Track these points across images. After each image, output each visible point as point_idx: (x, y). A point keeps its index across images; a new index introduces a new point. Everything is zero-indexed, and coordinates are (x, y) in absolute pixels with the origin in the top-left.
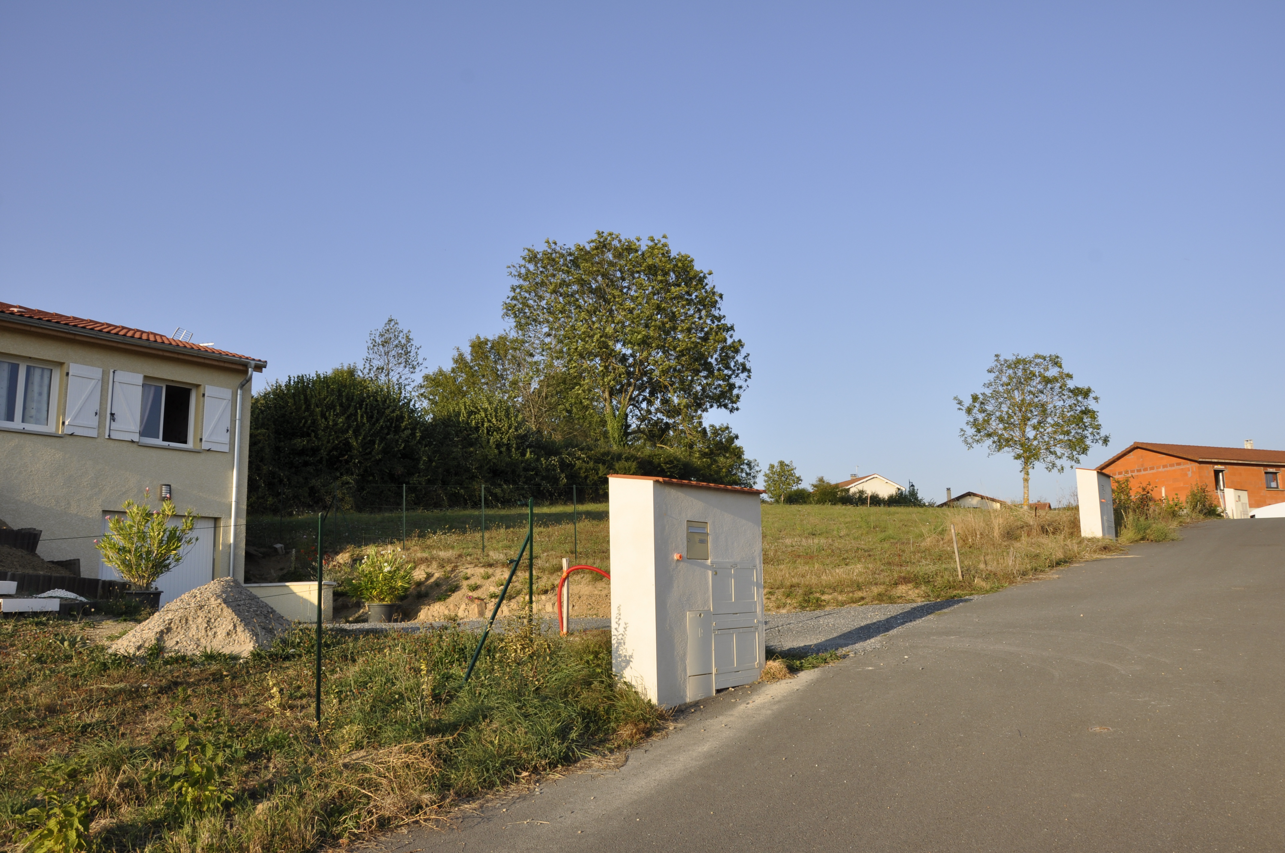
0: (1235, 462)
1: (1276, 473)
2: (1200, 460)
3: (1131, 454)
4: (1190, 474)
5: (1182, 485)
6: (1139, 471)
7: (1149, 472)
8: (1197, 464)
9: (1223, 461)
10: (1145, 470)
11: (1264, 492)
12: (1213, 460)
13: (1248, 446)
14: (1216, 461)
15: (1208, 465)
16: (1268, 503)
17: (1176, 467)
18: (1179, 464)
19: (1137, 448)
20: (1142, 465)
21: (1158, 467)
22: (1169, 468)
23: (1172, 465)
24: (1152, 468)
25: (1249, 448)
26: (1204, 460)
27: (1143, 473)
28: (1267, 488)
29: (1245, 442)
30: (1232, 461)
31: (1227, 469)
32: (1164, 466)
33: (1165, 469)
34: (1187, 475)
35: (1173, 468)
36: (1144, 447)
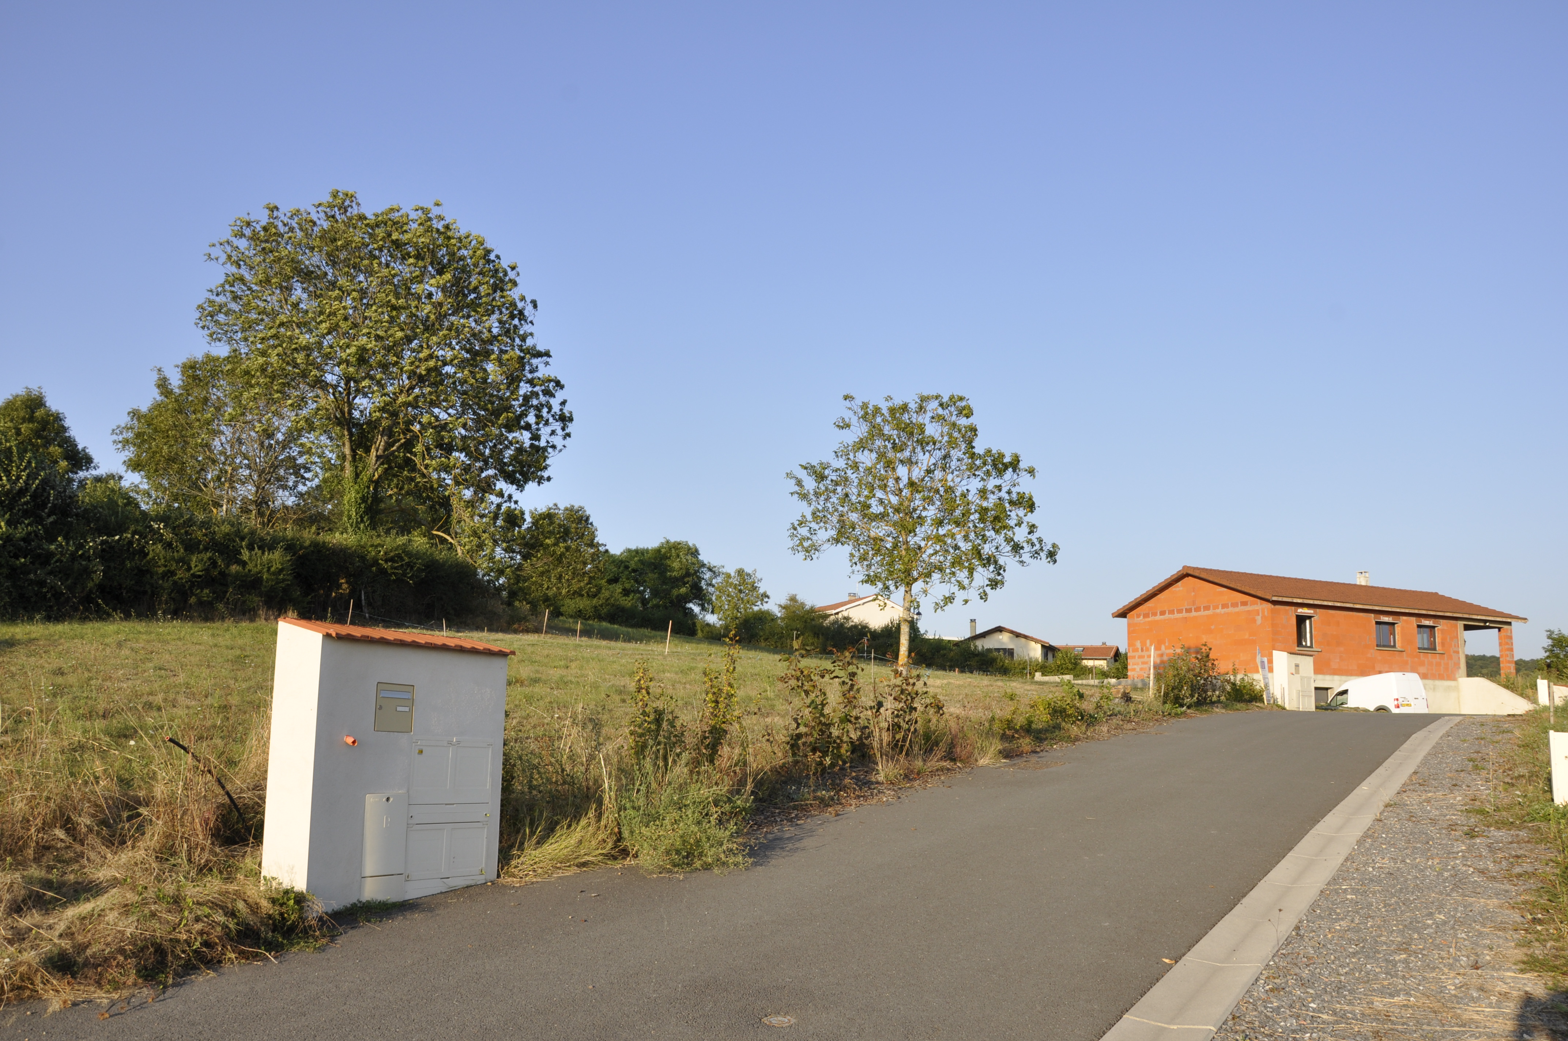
0: (1330, 604)
1: (1393, 624)
2: (1275, 599)
3: (1179, 584)
4: (1259, 619)
5: (1247, 637)
6: (1189, 611)
7: (1202, 613)
8: (1270, 605)
9: (1311, 602)
10: (1198, 609)
11: (1373, 653)
12: (1295, 600)
13: (1361, 581)
14: (1299, 601)
15: (1287, 608)
16: (1377, 669)
17: (1241, 608)
18: (1244, 604)
19: (1188, 575)
20: (1194, 603)
21: (1216, 607)
22: (1231, 609)
23: (1234, 605)
24: (1207, 608)
25: (1363, 583)
26: (1280, 599)
27: (1194, 614)
28: (1377, 646)
29: (1358, 575)
30: (1325, 603)
31: (1318, 616)
32: (1225, 606)
33: (1225, 610)
34: (1254, 621)
35: (1237, 610)
36: (1197, 574)
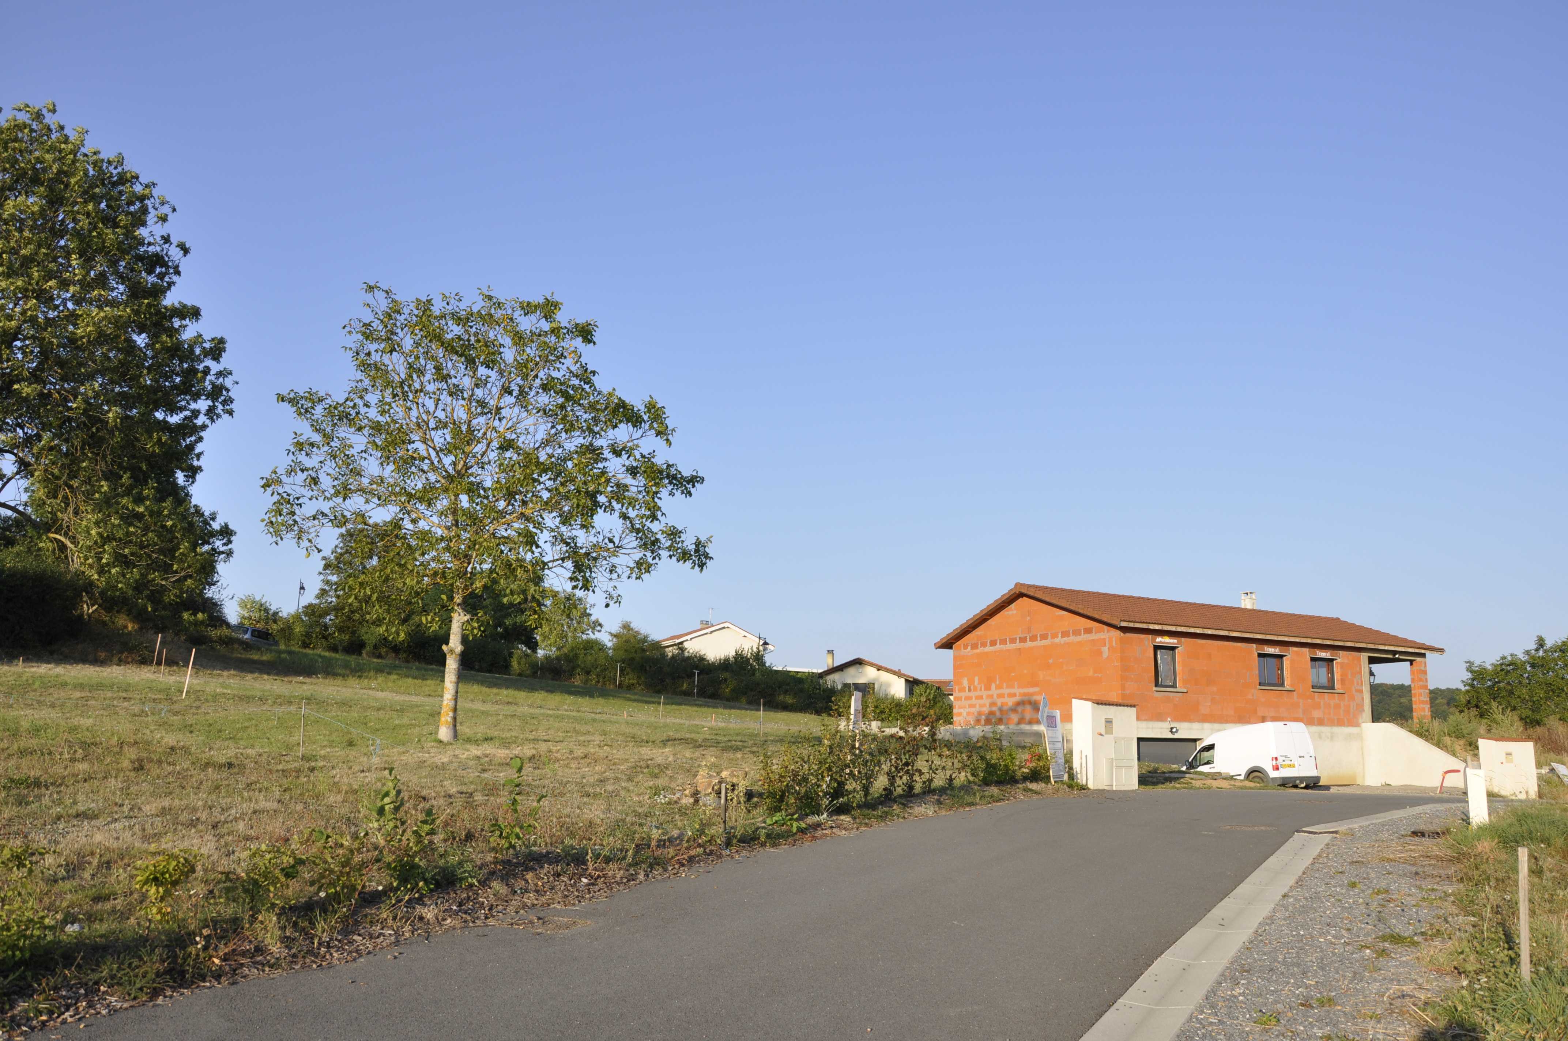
0: (1198, 631)
1: (1281, 657)
2: (1124, 624)
3: (1013, 606)
4: (1105, 650)
5: (1091, 674)
6: (1023, 640)
7: (1039, 643)
8: (1118, 633)
9: (1173, 629)
10: (1033, 639)
11: (1255, 693)
12: (1151, 627)
13: (1247, 603)
14: (1157, 627)
15: (1142, 636)
16: (1260, 713)
17: (1084, 637)
18: (1088, 631)
19: (1021, 595)
20: (1029, 632)
21: (1055, 636)
22: (1072, 639)
23: (1077, 633)
24: (1044, 637)
25: (1249, 607)
26: (1131, 625)
27: (1029, 644)
28: (1260, 684)
29: (1243, 596)
30: (1192, 630)
31: (1183, 646)
32: (1065, 634)
33: (1066, 639)
34: (1100, 653)
35: (1079, 638)
36: (1031, 593)
